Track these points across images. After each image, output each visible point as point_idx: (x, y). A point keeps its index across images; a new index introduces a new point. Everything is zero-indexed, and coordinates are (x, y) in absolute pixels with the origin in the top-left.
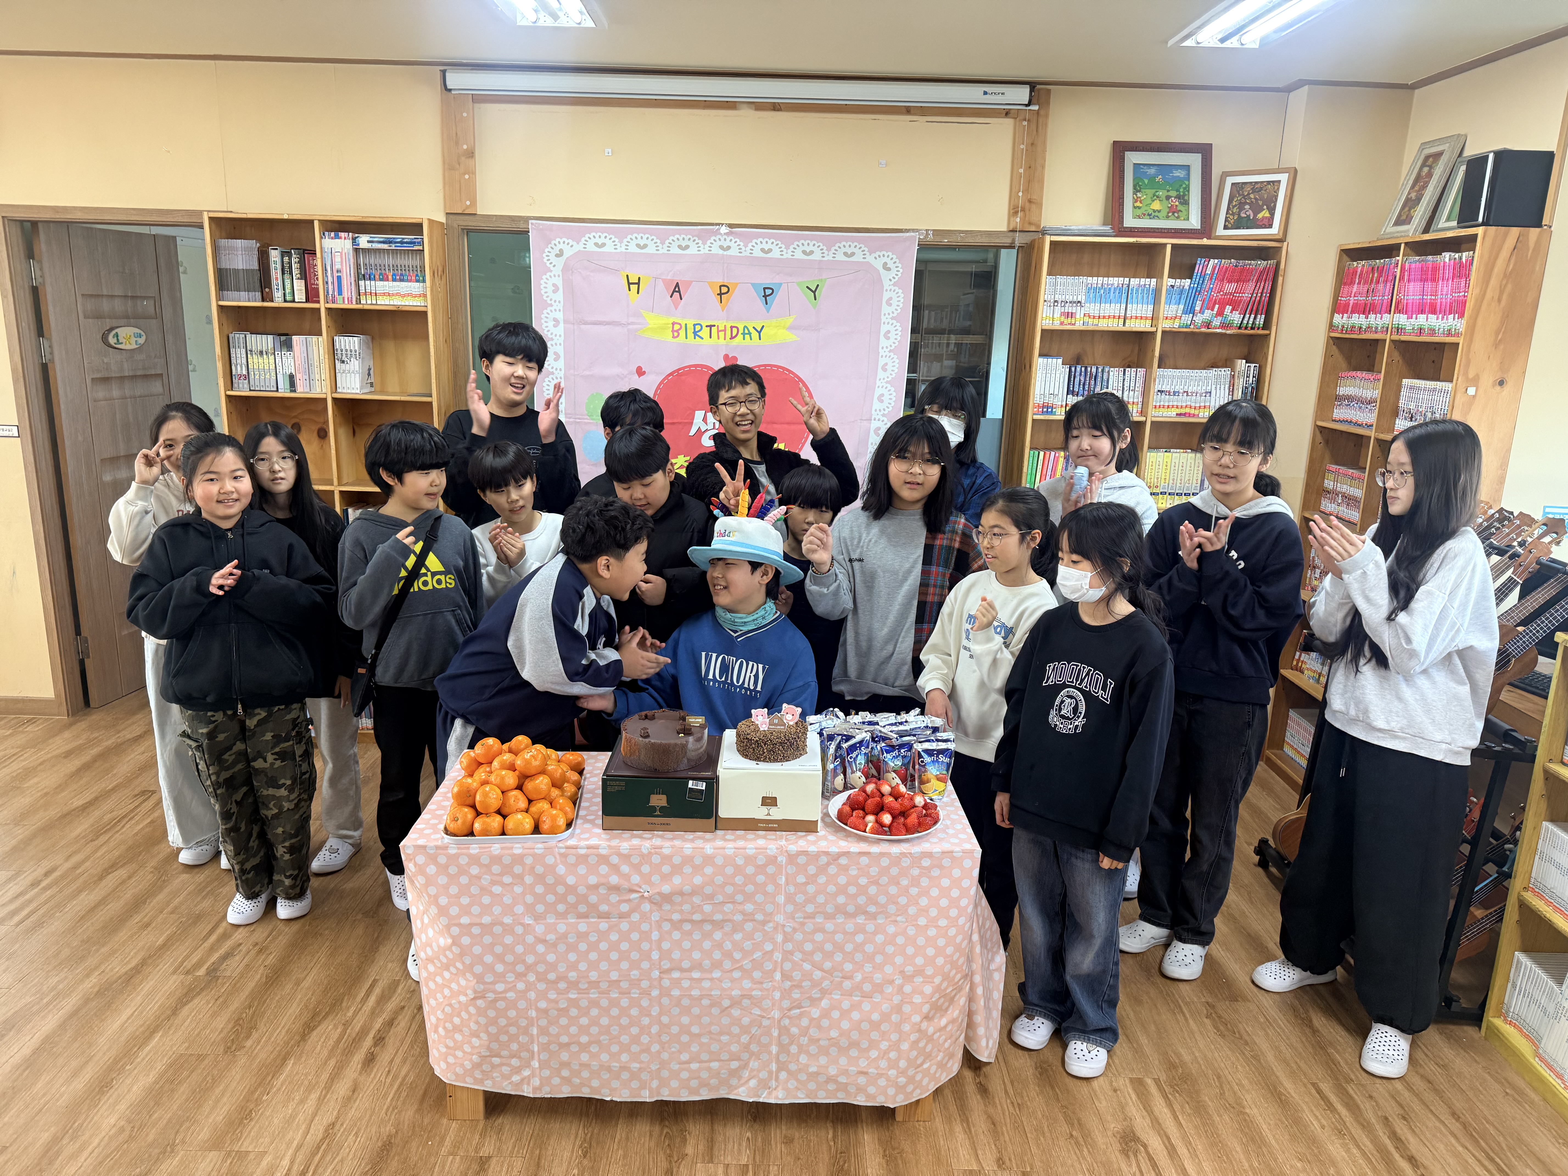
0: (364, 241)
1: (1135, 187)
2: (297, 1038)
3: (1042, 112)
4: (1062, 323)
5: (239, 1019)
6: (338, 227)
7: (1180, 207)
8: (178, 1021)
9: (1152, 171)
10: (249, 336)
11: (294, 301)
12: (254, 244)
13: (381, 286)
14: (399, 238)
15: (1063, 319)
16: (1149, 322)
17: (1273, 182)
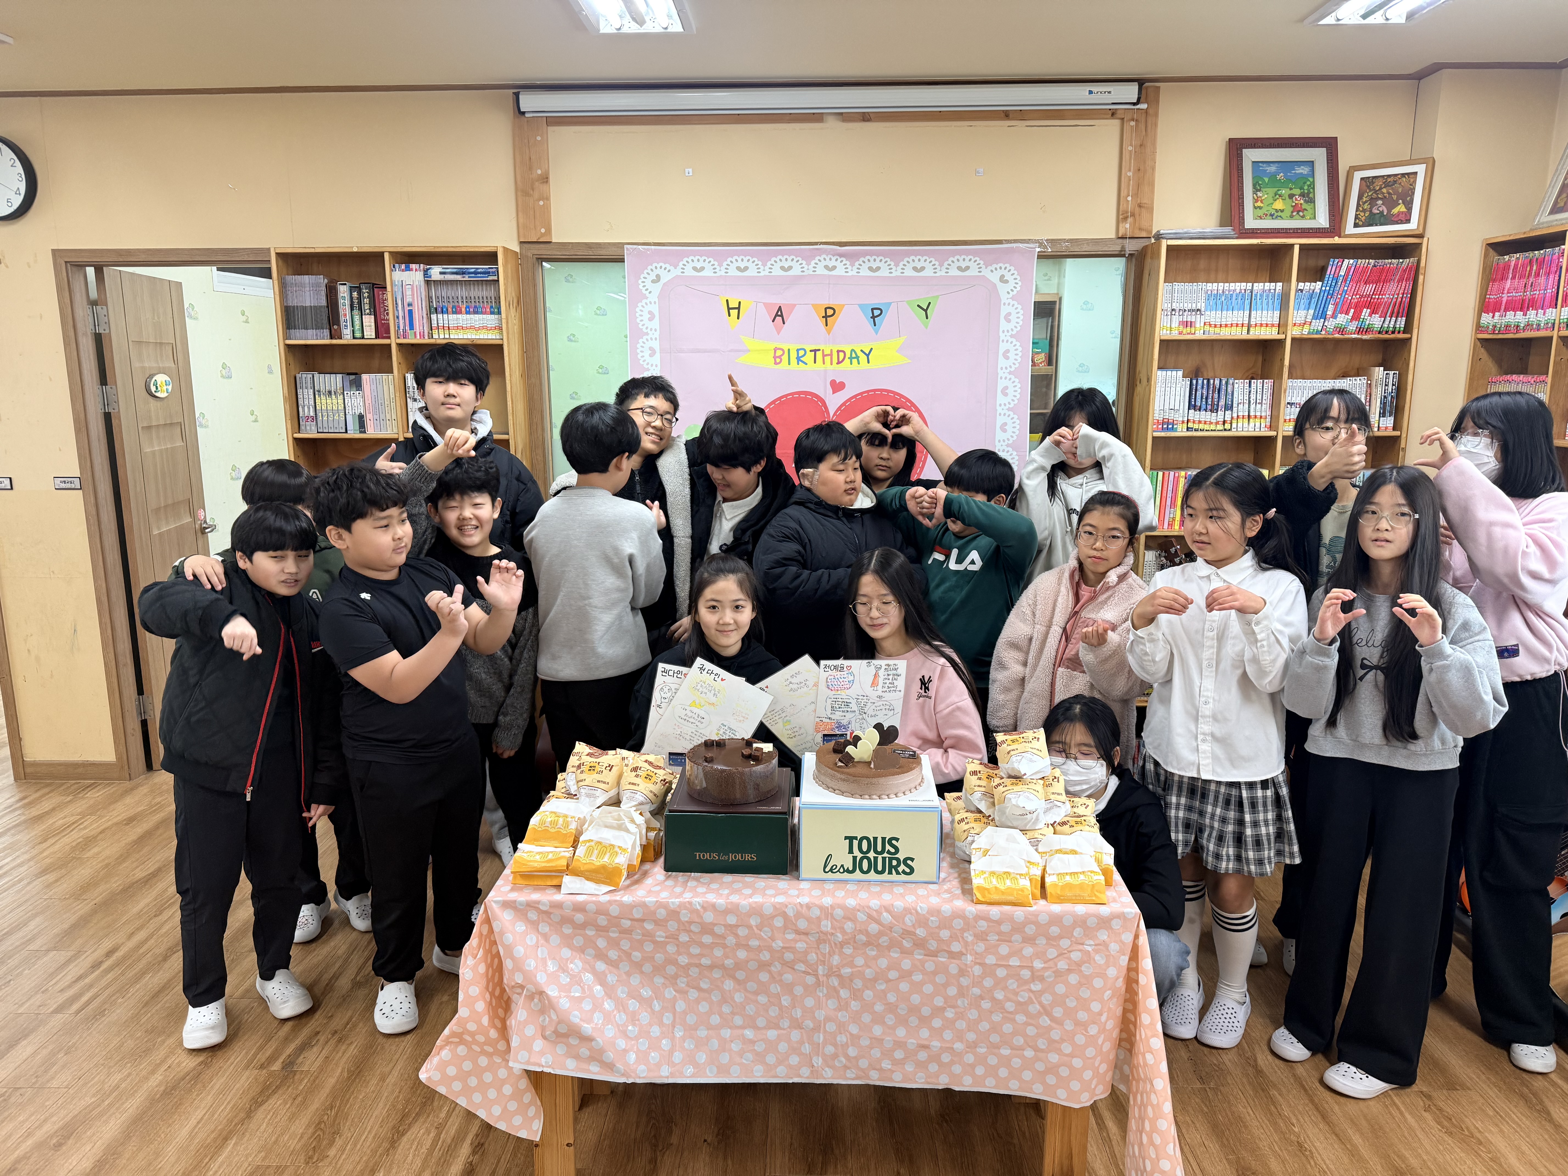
0: (436, 272)
1: (1254, 186)
2: (386, 1145)
3: (1151, 111)
4: (1180, 333)
5: (319, 1123)
6: (408, 258)
7: (1305, 206)
8: (253, 1125)
9: (1273, 169)
10: (316, 375)
11: (363, 338)
12: (322, 280)
13: (453, 319)
14: (472, 268)
15: (1181, 328)
16: (1275, 330)
17: (1408, 174)
